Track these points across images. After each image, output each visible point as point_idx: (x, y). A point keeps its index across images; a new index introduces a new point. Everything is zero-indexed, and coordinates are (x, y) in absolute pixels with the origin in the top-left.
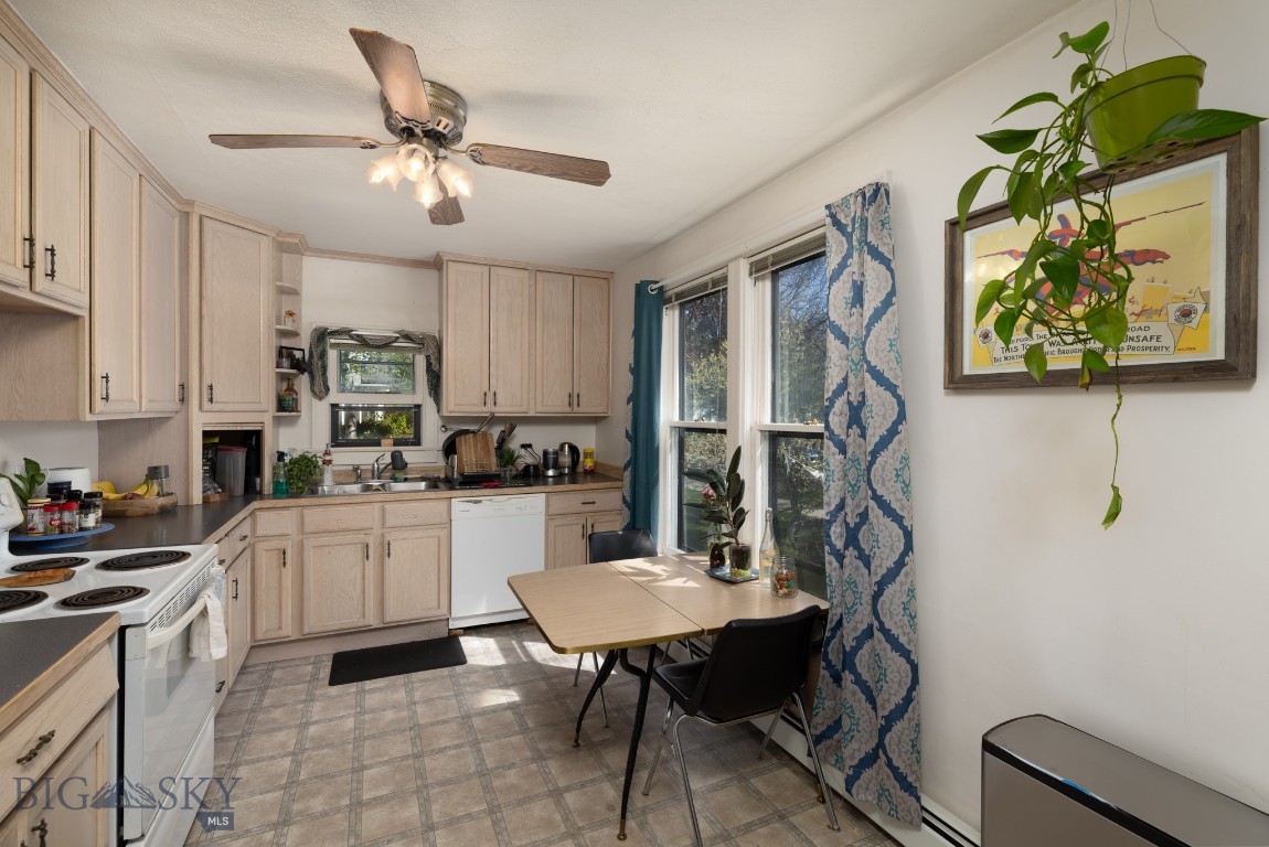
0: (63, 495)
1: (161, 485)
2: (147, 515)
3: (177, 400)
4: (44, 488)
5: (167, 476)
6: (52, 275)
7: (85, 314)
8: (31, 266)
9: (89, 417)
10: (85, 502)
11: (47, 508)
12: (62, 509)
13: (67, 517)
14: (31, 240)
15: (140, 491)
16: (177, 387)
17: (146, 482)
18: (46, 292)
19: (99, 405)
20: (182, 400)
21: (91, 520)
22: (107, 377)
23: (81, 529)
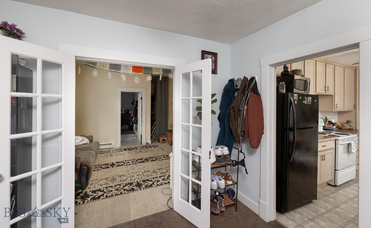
0: (330, 123)
1: (350, 124)
2: (346, 129)
3: (353, 108)
4: (327, 121)
5: (351, 122)
6: (328, 90)
7: (333, 94)
8: (325, 90)
9: (334, 111)
10: (334, 124)
11: (328, 124)
12: (330, 125)
13: (331, 126)
14: (325, 87)
15: (345, 125)
16: (353, 105)
17: (346, 123)
18: (328, 93)
19: (336, 109)
20: (354, 108)
21: (335, 127)
22: (337, 104)
23: (333, 128)
